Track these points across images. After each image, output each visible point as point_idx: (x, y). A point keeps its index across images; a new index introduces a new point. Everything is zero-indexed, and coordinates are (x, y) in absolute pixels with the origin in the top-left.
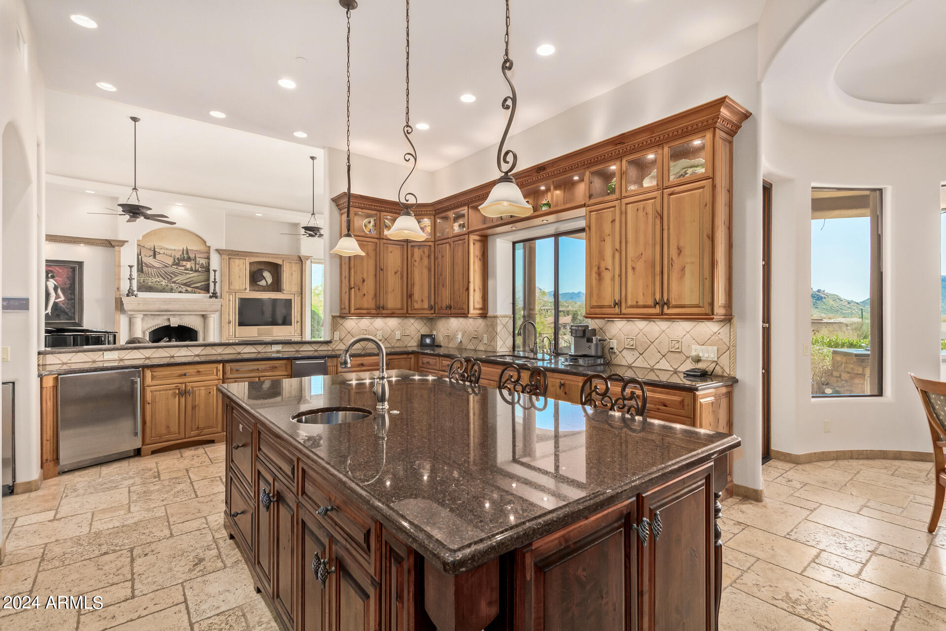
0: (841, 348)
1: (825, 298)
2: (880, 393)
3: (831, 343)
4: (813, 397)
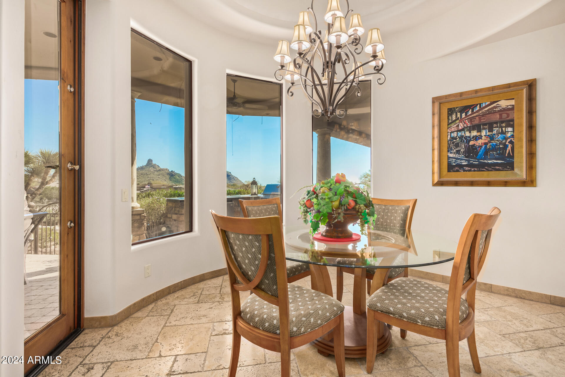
0: (173, 197)
1: (175, 175)
2: (191, 230)
3: (167, 194)
4: (133, 245)
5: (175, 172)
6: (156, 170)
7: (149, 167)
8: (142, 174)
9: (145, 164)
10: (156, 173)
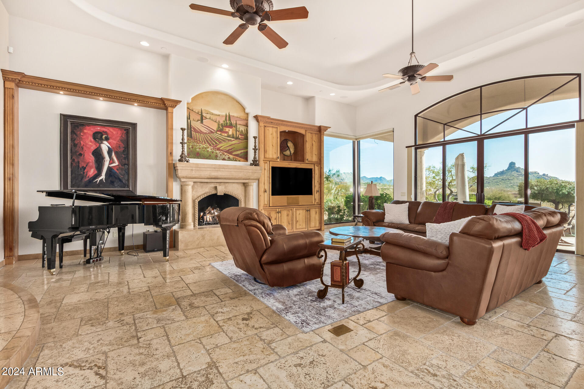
5: (549, 175)
6: (521, 175)
7: (510, 171)
8: (502, 180)
9: (506, 167)
10: (521, 178)
